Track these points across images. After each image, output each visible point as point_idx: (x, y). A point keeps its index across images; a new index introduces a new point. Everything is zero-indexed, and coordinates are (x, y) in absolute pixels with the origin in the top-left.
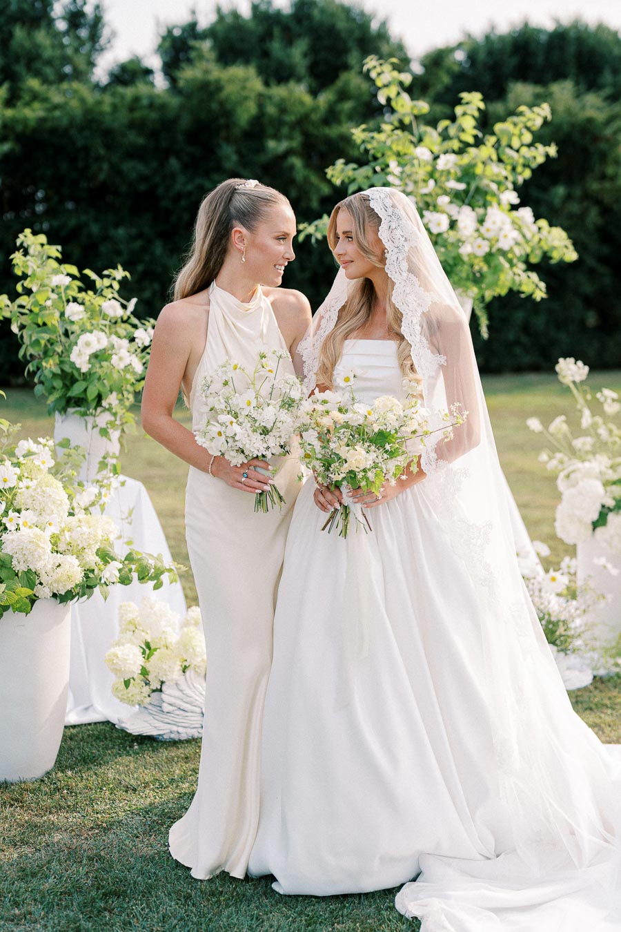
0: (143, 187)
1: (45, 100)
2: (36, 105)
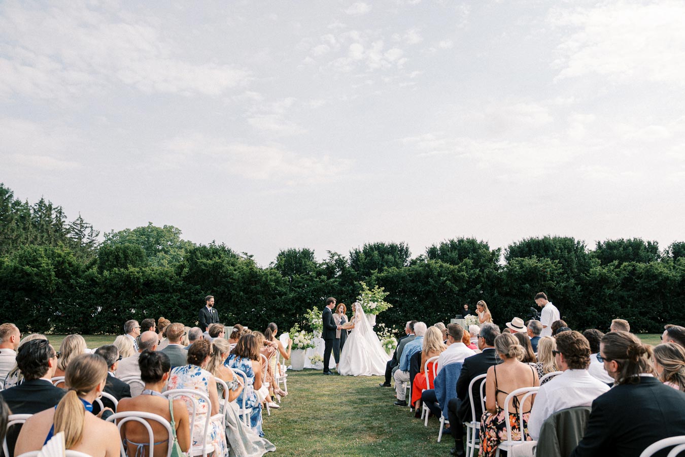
0: (413, 289)
1: (388, 271)
2: (385, 273)
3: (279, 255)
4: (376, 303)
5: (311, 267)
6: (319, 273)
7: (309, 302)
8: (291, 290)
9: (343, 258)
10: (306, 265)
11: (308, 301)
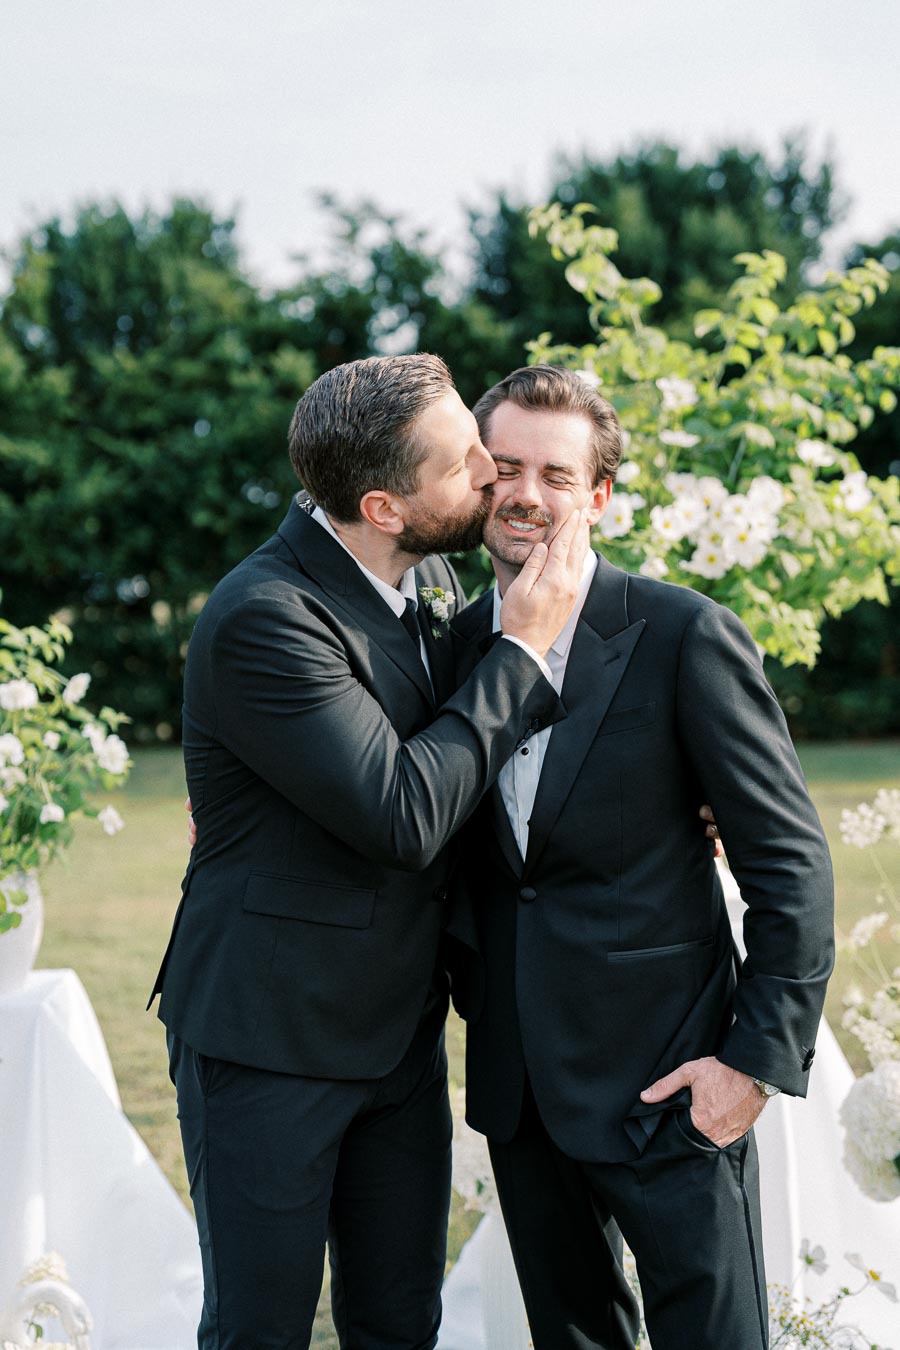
3: (27, 244)
4: (764, 493)
5: (216, 309)
6: (266, 341)
7: (207, 533)
8: (91, 456)
9: (421, 235)
10: (183, 292)
11: (201, 518)
